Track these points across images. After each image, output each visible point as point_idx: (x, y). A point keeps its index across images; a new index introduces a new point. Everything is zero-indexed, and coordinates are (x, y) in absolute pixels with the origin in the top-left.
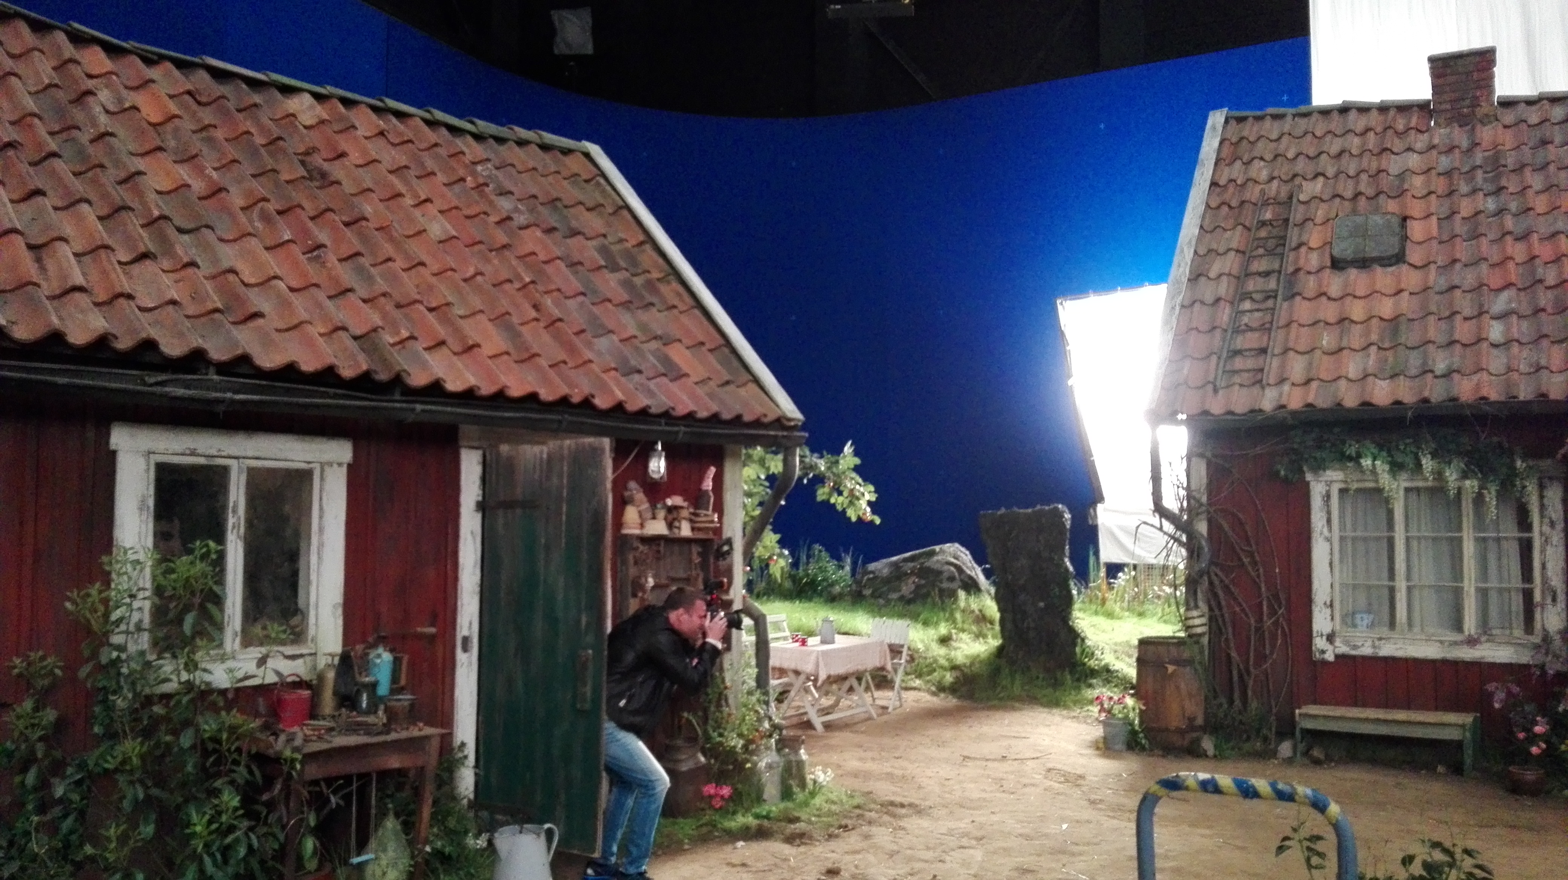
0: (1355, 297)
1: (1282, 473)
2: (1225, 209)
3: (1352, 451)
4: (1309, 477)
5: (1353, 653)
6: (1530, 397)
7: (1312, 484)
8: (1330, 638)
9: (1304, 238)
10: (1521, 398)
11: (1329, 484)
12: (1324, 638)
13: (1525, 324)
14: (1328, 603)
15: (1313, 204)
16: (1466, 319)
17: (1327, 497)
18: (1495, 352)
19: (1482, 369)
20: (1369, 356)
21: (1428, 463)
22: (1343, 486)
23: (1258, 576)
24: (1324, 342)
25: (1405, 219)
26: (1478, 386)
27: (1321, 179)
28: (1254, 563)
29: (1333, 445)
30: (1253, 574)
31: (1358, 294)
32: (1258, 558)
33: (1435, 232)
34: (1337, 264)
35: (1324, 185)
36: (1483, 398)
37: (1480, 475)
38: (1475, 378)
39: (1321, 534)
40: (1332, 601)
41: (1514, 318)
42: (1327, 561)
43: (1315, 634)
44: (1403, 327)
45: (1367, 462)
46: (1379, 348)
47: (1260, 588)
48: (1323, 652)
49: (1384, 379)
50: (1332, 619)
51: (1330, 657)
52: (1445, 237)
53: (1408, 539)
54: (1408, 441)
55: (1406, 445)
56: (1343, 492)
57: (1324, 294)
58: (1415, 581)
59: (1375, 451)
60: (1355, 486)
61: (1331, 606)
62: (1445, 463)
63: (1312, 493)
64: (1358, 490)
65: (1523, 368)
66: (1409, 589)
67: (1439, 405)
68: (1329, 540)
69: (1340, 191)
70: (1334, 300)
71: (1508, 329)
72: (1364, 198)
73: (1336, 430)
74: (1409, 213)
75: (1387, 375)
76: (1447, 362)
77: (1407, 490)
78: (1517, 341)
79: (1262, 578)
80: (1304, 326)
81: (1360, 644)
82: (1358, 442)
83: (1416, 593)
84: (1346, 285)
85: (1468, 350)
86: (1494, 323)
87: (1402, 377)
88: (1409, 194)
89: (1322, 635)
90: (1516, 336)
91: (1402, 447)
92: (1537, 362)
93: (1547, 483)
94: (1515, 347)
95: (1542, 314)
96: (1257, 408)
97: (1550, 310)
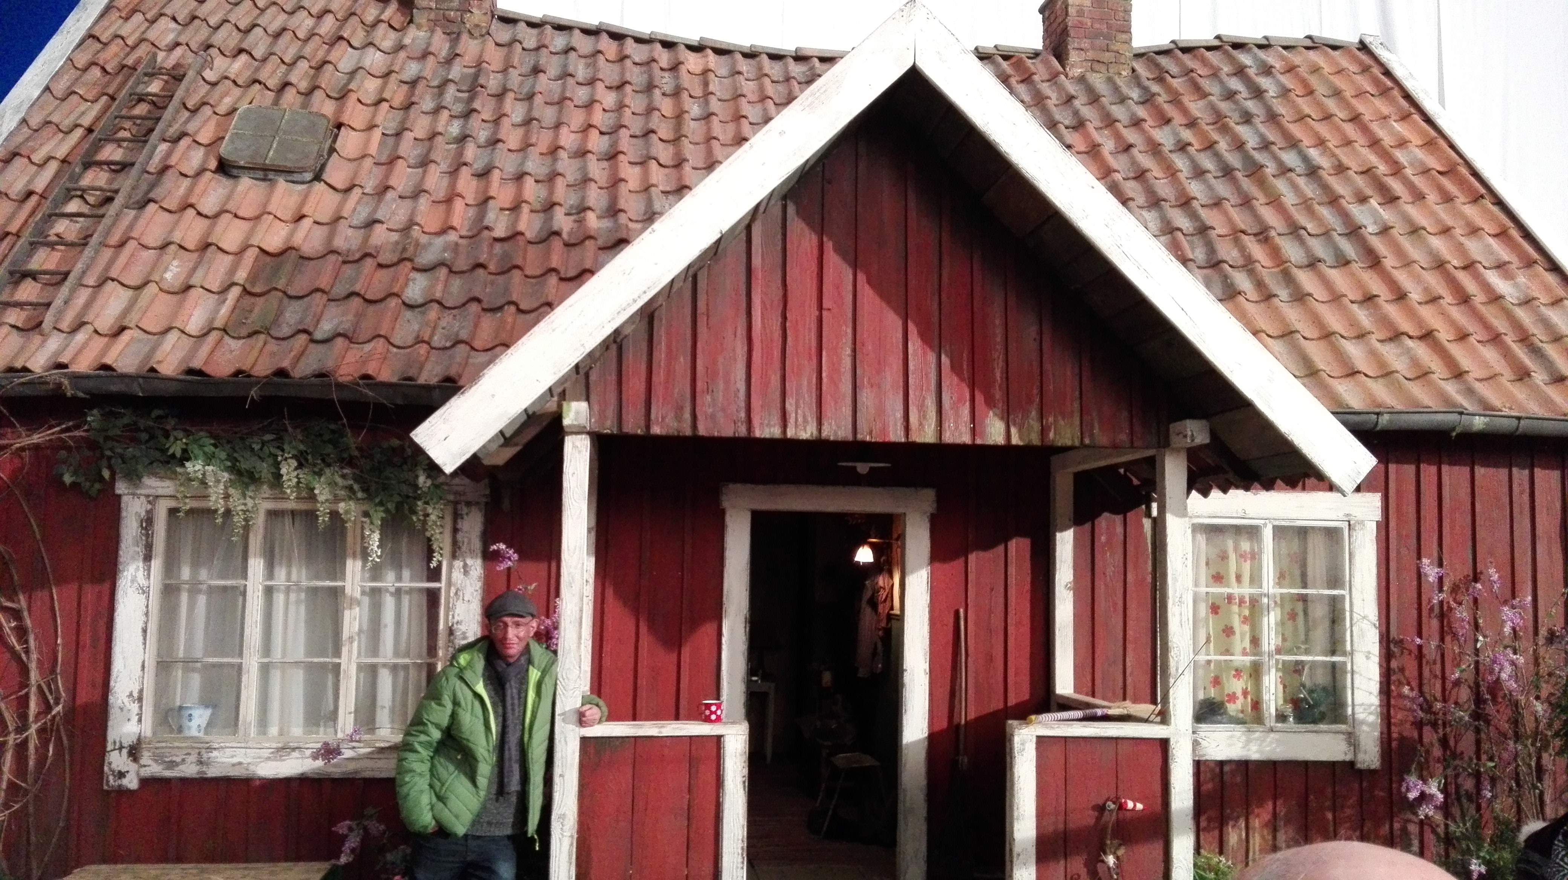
0: (236, 216)
1: (68, 479)
2: (96, 72)
3: (176, 449)
4: (121, 487)
5: (168, 774)
6: (434, 381)
7: (125, 499)
8: (134, 752)
9: (191, 128)
10: (421, 381)
11: (153, 499)
12: (125, 752)
13: (457, 283)
14: (136, 695)
15: (220, 88)
16: (380, 266)
17: (148, 522)
18: (408, 314)
19: (380, 336)
20: (224, 301)
21: (288, 470)
22: (173, 504)
23: (27, 651)
24: (168, 276)
25: (339, 126)
26: (364, 362)
27: (244, 57)
28: (22, 633)
29: (152, 437)
30: (18, 647)
31: (240, 214)
32: (28, 622)
33: (373, 149)
34: (224, 168)
35: (246, 66)
36: (366, 377)
37: (360, 495)
38: (368, 347)
39: (133, 581)
40: (141, 691)
41: (443, 272)
42: (141, 625)
43: (109, 747)
44: (288, 267)
45: (194, 467)
46: (245, 289)
47: (24, 670)
48: (121, 775)
49: (239, 338)
50: (140, 720)
51: (131, 782)
52: (384, 159)
53: (269, 591)
54: (268, 437)
55: (263, 444)
56: (173, 512)
57: (192, 206)
58: (277, 655)
59: (210, 449)
60: (191, 504)
61: (140, 699)
62: (315, 473)
63: (124, 514)
64: (191, 512)
65: (437, 341)
66: (265, 669)
67: (301, 383)
68: (145, 591)
69: (263, 76)
70: (206, 217)
71: (432, 286)
72: (294, 91)
73: (156, 413)
74: (345, 119)
75: (244, 332)
76: (336, 321)
77: (273, 514)
78: (439, 303)
79: (34, 656)
80: (147, 248)
81: (178, 759)
82: (188, 434)
83: (276, 676)
84: (229, 198)
85: (372, 308)
86: (414, 275)
87: (262, 337)
88: (353, 96)
89: (121, 748)
90: (438, 295)
91: (256, 447)
92: (457, 335)
93: (465, 510)
94: (433, 312)
95: (481, 272)
96: (18, 365)
97: (492, 267)
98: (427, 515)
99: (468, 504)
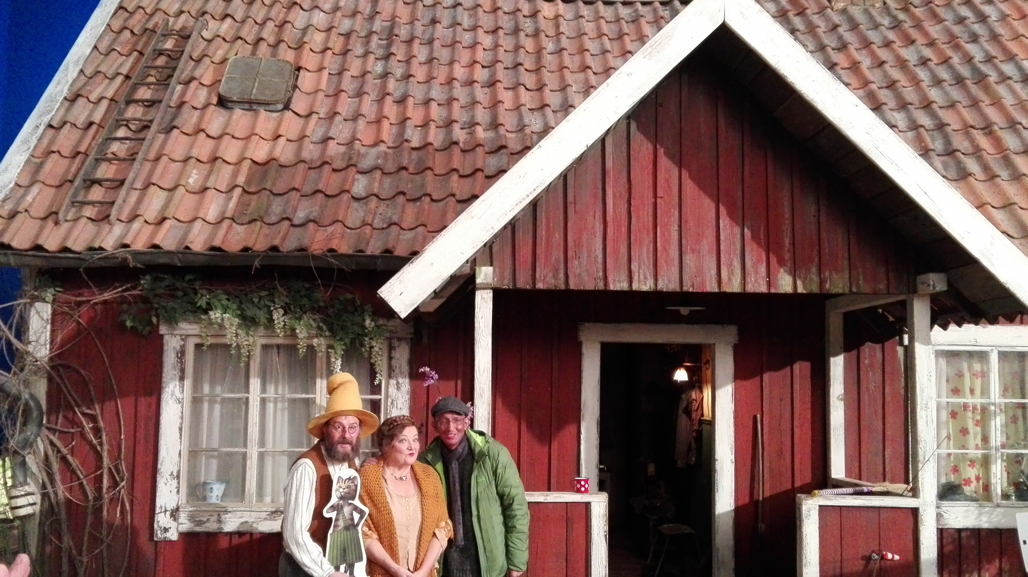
0: (233, 137)
1: (129, 324)
2: (127, 34)
3: (202, 302)
4: (163, 330)
5: (198, 529)
6: (377, 252)
7: (166, 338)
8: (174, 514)
9: (197, 74)
10: (368, 253)
11: (185, 338)
12: (168, 513)
13: (387, 181)
14: (175, 474)
15: (215, 44)
16: (334, 170)
17: (181, 354)
18: (355, 205)
19: (338, 221)
20: (231, 199)
21: (278, 316)
22: (198, 341)
23: (101, 444)
24: (191, 181)
25: (299, 69)
26: (329, 239)
27: (229, 20)
28: (97, 431)
29: (186, 294)
30: (95, 441)
31: (236, 135)
32: (101, 424)
33: (323, 85)
34: (223, 102)
35: (231, 27)
36: (332, 250)
37: (327, 333)
38: (330, 229)
39: (172, 395)
40: (179, 472)
41: (378, 174)
42: (178, 425)
43: (158, 510)
44: (272, 173)
45: (216, 315)
46: (244, 190)
47: (99, 457)
48: (166, 530)
49: (242, 224)
50: (178, 492)
51: (173, 535)
52: (331, 92)
53: (263, 401)
54: (263, 293)
55: (260, 298)
56: (198, 346)
57: (203, 130)
58: (269, 446)
59: (225, 302)
60: (210, 341)
61: (178, 477)
62: (297, 318)
63: (165, 348)
64: (211, 346)
65: (377, 223)
66: (262, 456)
67: (289, 255)
68: (180, 401)
69: (243, 34)
70: (213, 138)
71: (371, 184)
72: (266, 44)
73: (188, 277)
74: (303, 64)
75: (247, 219)
76: (307, 211)
77: (265, 347)
78: (376, 196)
79: (106, 447)
80: (175, 161)
81: (205, 519)
82: (210, 292)
83: (269, 461)
84: (227, 124)
85: (331, 201)
86: (358, 176)
87: (259, 223)
88: (307, 47)
89: (166, 511)
90: (376, 191)
91: (256, 300)
92: (390, 218)
93: (396, 343)
94: (373, 202)
95: (404, 172)
96: (96, 245)
97: (411, 170)
98: (372, 347)
99: (399, 339)
